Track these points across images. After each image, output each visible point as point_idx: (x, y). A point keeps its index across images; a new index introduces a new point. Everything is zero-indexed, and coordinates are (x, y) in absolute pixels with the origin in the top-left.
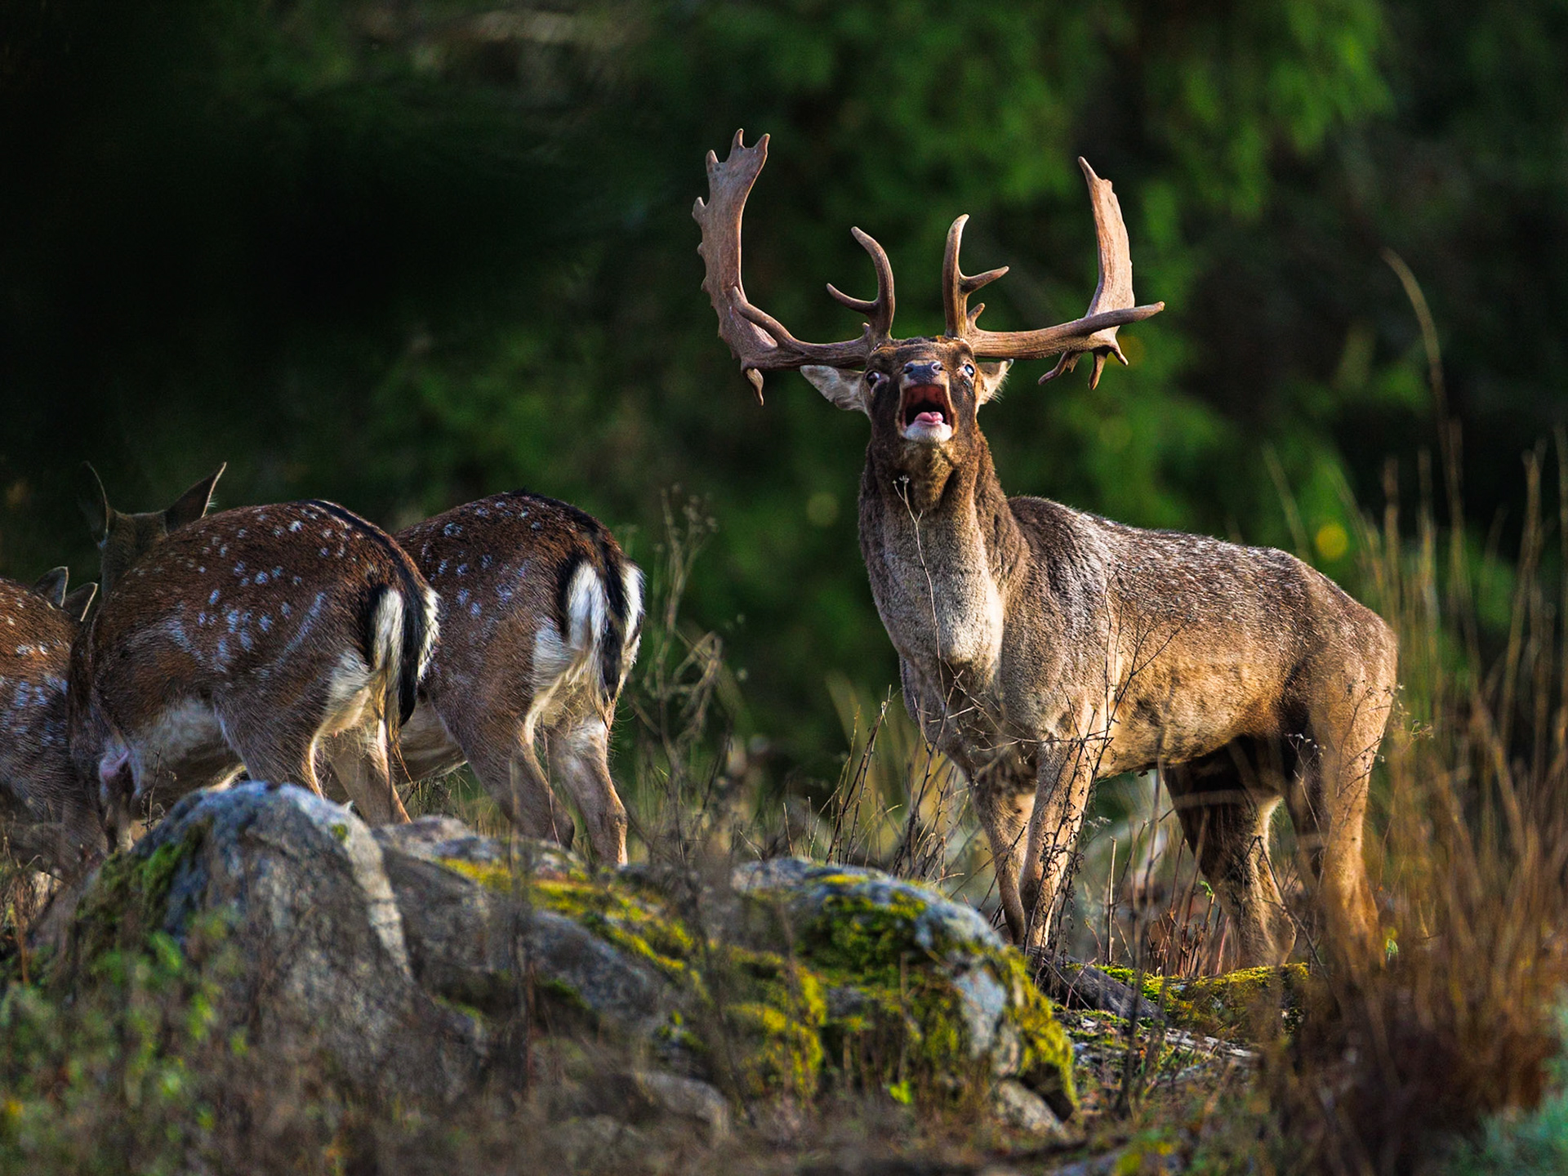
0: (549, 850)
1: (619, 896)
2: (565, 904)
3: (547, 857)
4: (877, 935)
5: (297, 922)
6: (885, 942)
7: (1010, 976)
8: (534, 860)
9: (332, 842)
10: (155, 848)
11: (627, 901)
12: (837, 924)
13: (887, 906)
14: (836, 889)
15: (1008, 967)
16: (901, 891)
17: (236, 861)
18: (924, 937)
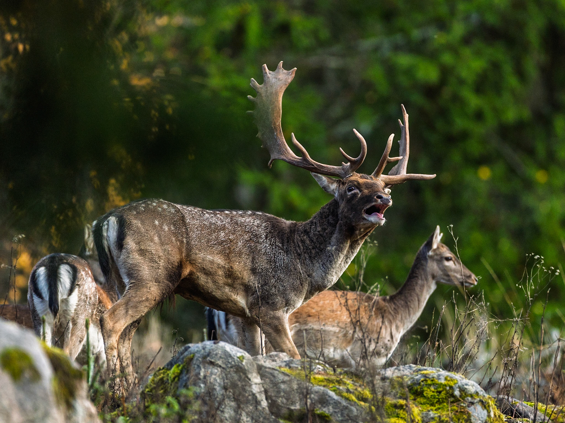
0: (319, 364)
1: (345, 380)
2: (325, 383)
3: (318, 366)
4: (440, 392)
5: (226, 392)
6: (443, 395)
7: (489, 406)
8: (314, 367)
9: (238, 362)
10: (173, 365)
11: (348, 382)
12: (426, 389)
13: (443, 381)
14: (425, 376)
15: (488, 403)
16: (448, 376)
17: (203, 370)
18: (457, 393)
